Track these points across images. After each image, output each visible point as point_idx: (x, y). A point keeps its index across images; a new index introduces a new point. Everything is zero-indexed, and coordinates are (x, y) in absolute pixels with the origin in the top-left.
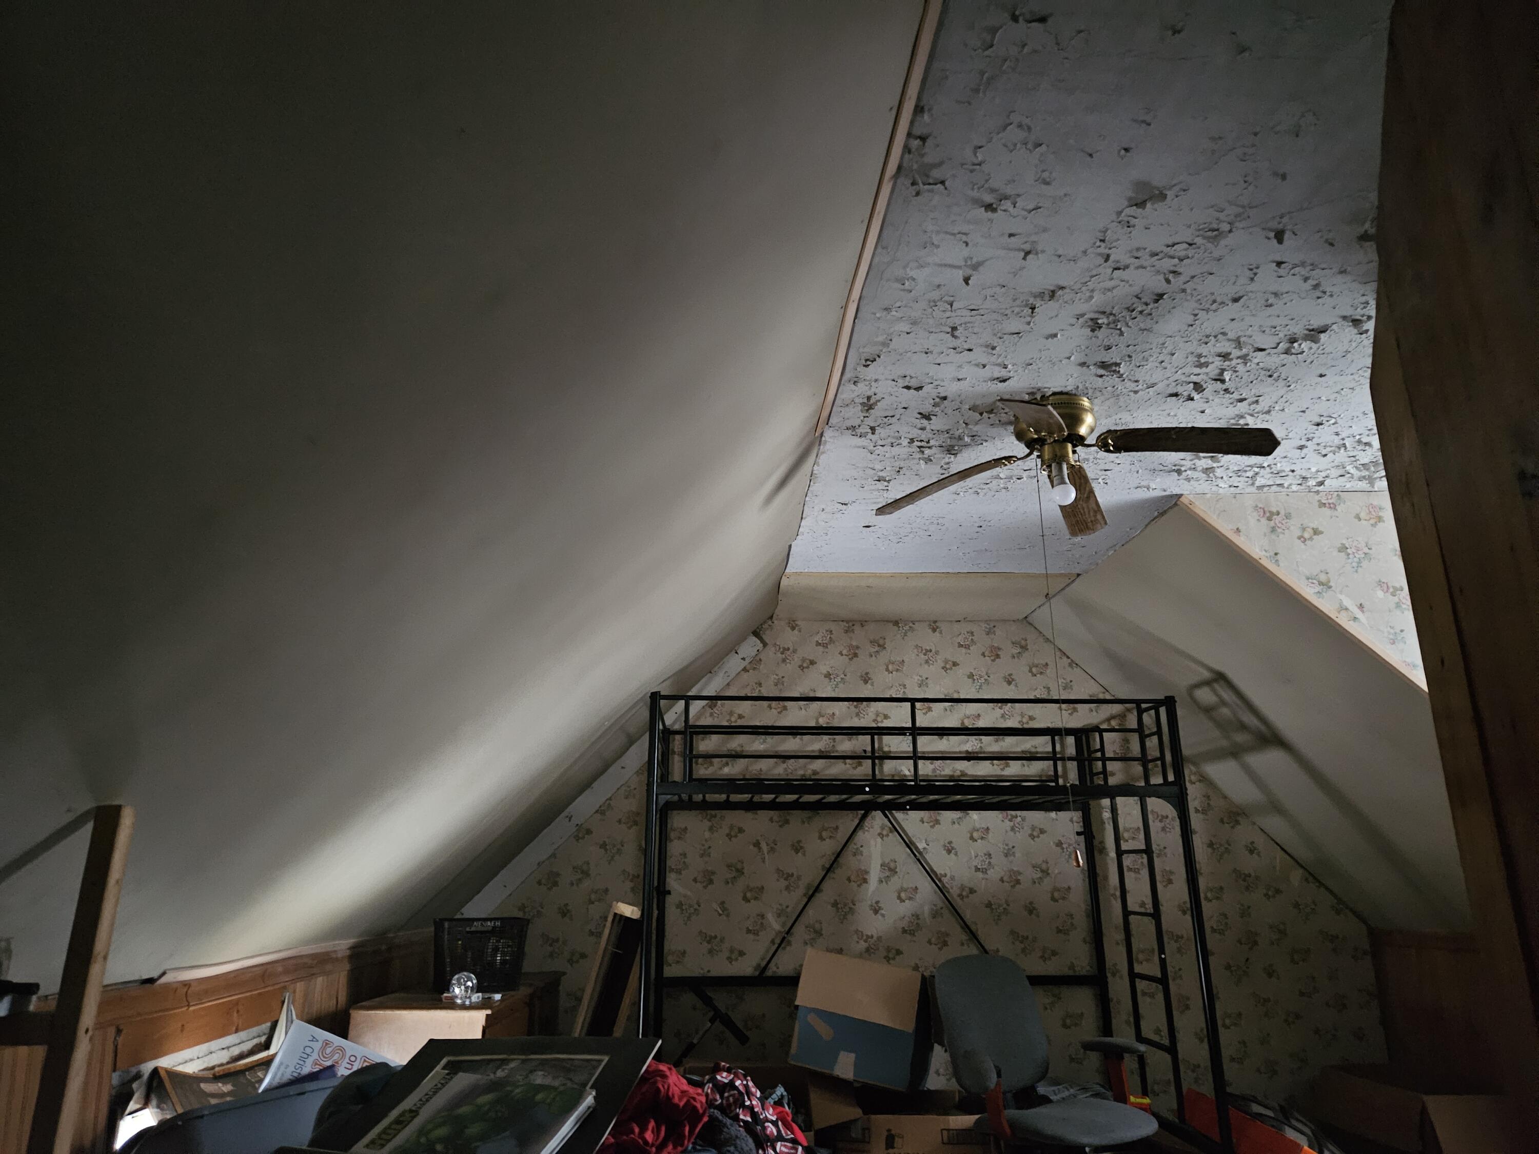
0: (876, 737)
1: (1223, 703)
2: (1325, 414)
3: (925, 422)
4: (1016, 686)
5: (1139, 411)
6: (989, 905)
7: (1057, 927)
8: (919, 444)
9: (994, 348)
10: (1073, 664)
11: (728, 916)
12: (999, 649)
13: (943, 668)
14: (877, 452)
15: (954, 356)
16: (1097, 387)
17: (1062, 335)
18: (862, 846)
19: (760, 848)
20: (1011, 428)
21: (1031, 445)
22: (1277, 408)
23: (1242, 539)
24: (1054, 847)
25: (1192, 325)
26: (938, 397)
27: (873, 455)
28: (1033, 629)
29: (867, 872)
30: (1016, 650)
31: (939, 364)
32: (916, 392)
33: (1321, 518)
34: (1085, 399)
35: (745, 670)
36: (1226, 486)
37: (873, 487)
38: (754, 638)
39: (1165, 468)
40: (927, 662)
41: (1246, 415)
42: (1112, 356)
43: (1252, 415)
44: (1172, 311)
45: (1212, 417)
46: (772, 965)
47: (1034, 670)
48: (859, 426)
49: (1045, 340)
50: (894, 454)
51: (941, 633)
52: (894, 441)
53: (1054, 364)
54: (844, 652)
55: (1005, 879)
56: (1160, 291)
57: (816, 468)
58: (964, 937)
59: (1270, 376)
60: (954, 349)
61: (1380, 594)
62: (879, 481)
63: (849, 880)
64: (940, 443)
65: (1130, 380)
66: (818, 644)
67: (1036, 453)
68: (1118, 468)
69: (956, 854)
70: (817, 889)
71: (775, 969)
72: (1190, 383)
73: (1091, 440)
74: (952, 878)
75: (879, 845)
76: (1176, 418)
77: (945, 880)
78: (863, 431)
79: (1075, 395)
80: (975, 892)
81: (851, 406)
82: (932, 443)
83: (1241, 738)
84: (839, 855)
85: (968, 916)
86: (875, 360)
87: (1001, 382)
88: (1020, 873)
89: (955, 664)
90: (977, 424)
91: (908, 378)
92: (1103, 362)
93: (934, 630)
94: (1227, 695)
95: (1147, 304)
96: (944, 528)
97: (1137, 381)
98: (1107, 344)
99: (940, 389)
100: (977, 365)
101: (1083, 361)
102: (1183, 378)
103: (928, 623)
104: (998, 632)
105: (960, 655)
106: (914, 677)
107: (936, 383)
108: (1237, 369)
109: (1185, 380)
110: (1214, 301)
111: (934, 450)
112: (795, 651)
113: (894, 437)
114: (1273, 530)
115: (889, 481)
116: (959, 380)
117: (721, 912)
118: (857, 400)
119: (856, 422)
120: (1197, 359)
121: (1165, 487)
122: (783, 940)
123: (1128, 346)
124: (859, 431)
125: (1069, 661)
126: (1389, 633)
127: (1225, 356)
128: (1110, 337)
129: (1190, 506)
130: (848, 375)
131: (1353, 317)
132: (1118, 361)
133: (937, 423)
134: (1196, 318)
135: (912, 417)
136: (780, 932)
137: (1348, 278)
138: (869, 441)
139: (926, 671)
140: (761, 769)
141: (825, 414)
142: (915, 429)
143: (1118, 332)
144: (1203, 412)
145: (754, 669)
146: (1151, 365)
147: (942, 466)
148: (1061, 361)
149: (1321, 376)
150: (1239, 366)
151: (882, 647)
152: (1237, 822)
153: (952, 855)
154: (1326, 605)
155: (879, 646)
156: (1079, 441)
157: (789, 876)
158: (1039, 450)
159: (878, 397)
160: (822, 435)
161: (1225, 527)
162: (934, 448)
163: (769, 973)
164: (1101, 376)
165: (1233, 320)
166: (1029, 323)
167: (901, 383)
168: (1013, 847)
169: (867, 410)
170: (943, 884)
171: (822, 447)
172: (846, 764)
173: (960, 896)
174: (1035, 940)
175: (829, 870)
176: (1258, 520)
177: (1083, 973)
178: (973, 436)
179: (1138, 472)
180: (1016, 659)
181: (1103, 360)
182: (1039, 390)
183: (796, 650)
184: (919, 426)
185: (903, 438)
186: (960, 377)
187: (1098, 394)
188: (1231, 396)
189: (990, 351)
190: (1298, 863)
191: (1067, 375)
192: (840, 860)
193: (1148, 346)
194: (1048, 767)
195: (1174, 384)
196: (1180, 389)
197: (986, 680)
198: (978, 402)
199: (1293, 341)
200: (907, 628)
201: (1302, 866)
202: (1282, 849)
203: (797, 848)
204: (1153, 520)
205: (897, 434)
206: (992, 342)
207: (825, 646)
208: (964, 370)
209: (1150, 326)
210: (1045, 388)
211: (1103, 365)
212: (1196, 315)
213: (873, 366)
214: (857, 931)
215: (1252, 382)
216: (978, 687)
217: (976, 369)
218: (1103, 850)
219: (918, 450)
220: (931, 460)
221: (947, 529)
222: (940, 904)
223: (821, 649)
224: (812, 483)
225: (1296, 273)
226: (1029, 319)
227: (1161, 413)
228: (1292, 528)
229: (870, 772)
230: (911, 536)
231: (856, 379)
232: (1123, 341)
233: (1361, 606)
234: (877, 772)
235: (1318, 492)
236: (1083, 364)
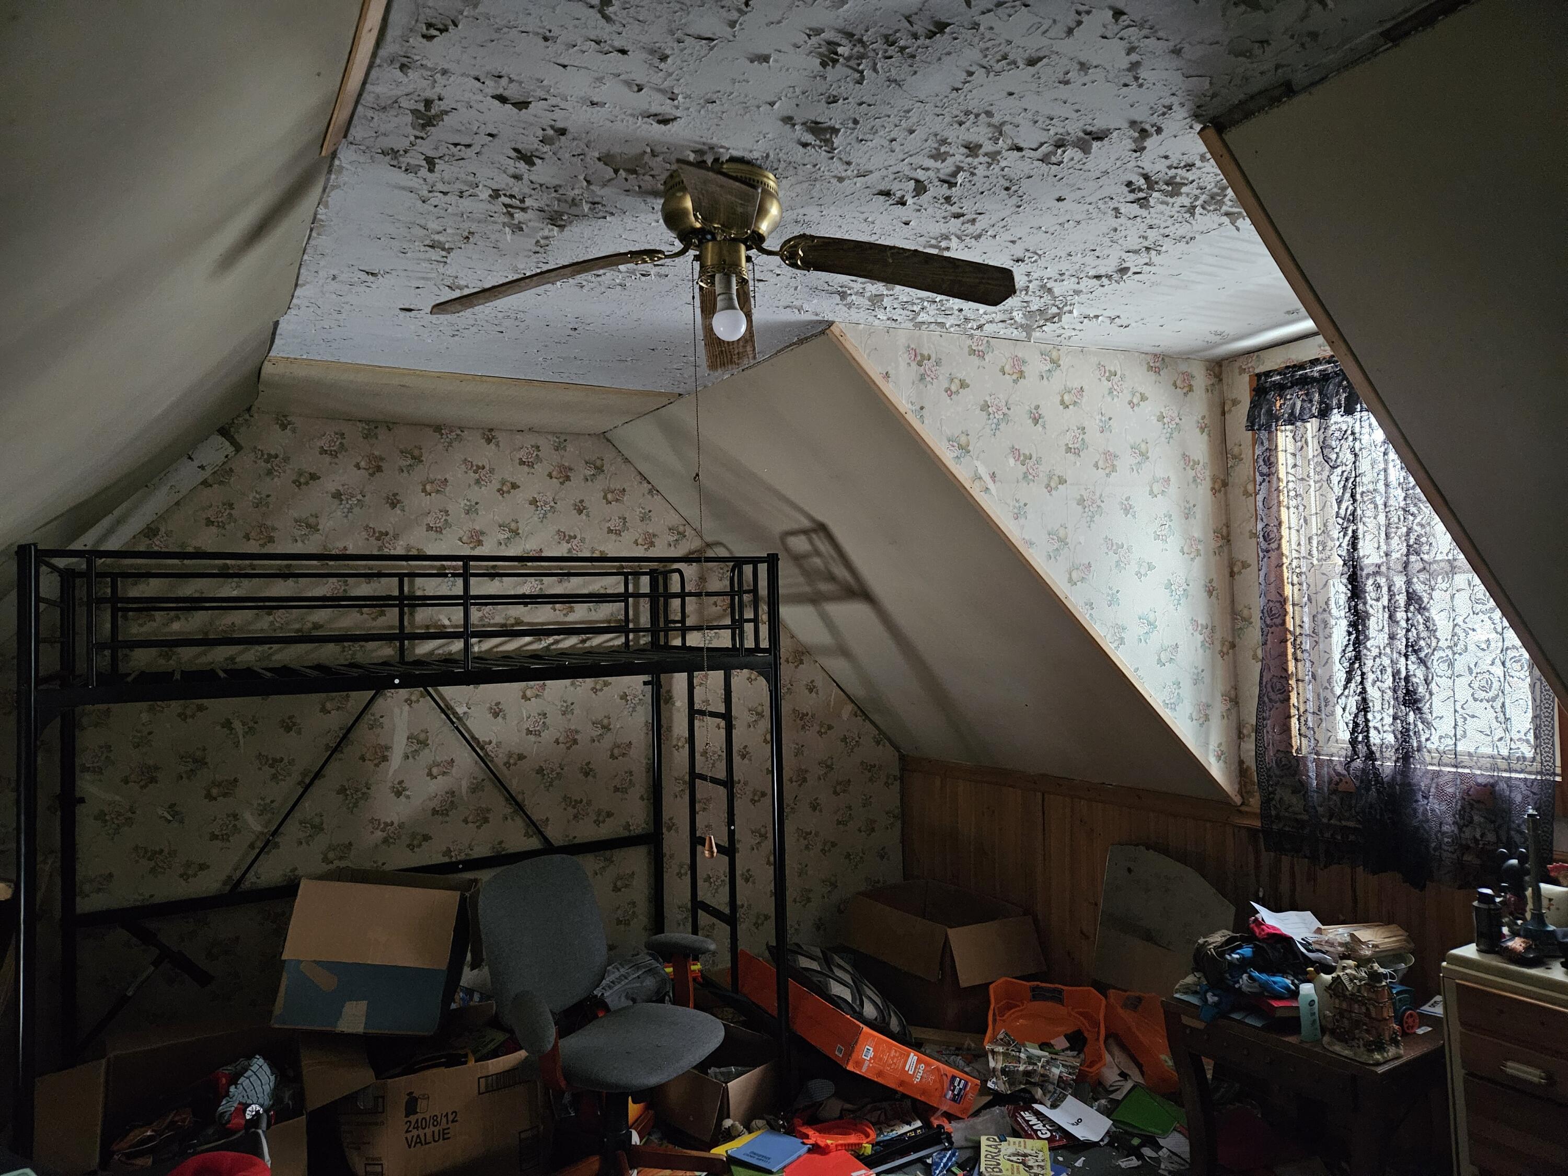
0: (406, 579)
1: (818, 553)
2: (1031, 249)
3: (522, 166)
4: (588, 515)
5: (832, 208)
6: (540, 771)
7: (615, 786)
8: (507, 201)
9: (664, 58)
10: (653, 491)
11: (182, 822)
12: (571, 469)
13: (499, 490)
14: (433, 201)
15: (593, 58)
16: (793, 160)
17: (776, 61)
18: (382, 717)
19: (231, 729)
20: (659, 203)
21: (688, 237)
22: (989, 233)
23: (891, 385)
24: (618, 700)
25: (957, 90)
26: (552, 127)
27: (425, 206)
28: (611, 446)
29: (387, 748)
30: (589, 473)
31: (565, 66)
32: (515, 110)
33: (968, 369)
34: (771, 176)
35: (205, 483)
36: (885, 318)
37: (422, 256)
38: (221, 439)
39: (830, 288)
40: (478, 482)
41: (953, 237)
42: (832, 116)
43: (959, 237)
44: (944, 58)
45: (914, 232)
46: (251, 876)
47: (609, 496)
48: (406, 152)
49: (748, 62)
50: (461, 209)
51: (497, 445)
52: (466, 188)
53: (746, 109)
54: (363, 464)
55: (561, 740)
56: (944, 19)
57: (322, 210)
58: (509, 810)
59: (1007, 189)
60: (598, 42)
61: (1012, 461)
62: (432, 247)
63: (363, 759)
64: (541, 204)
65: (841, 159)
66: (323, 451)
67: (692, 253)
68: (774, 280)
69: (504, 718)
70: (318, 775)
71: (254, 879)
72: (911, 179)
73: (772, 244)
74: (499, 745)
75: (405, 714)
76: (872, 226)
77: (489, 748)
78: (413, 162)
79: (760, 167)
80: (525, 757)
81: (393, 112)
82: (529, 202)
83: (824, 587)
84: (349, 730)
85: (514, 785)
86: (447, 30)
87: (659, 122)
88: (577, 732)
89: (514, 486)
90: (604, 185)
91: (504, 81)
92: (817, 123)
93: (489, 441)
94: (823, 546)
95: (916, 37)
96: (523, 325)
97: (849, 163)
98: (834, 93)
99: (558, 114)
100: (628, 83)
101: (790, 113)
102: (907, 171)
103: (481, 431)
104: (570, 448)
105: (521, 475)
106: (460, 501)
107: (553, 101)
108: (976, 171)
109: (907, 173)
110: (1005, 57)
111: (530, 214)
112: (286, 460)
113: (465, 182)
114: (922, 378)
115: (449, 250)
116: (593, 104)
117: (170, 818)
118: (405, 103)
119: (400, 144)
120: (936, 145)
121: (818, 311)
122: (268, 843)
123: (860, 104)
124: (404, 161)
125: (650, 486)
126: (1015, 507)
127: (972, 149)
128: (842, 83)
129: (841, 338)
130: (390, 48)
131: (1143, 125)
132: (837, 126)
133: (542, 172)
134: (969, 79)
135: (501, 152)
136: (262, 833)
137: (1176, 62)
138: (422, 182)
139: (475, 493)
140: (233, 623)
141: (341, 116)
142: (505, 176)
143: (857, 75)
144: (907, 224)
145: (221, 483)
146: (877, 141)
147: (538, 242)
148: (758, 107)
149: (1060, 199)
150: (980, 167)
151: (418, 459)
152: (801, 662)
153: (500, 719)
154: (962, 473)
155: (413, 458)
156: (756, 241)
157: (276, 761)
158: (698, 247)
159: (443, 105)
160: (334, 155)
161: (874, 370)
162: (529, 211)
163: (246, 885)
164: (805, 145)
165: (1011, 94)
166: (732, 24)
167: (492, 87)
168: (572, 704)
169: (423, 126)
170: (487, 754)
171: (333, 176)
172: (362, 614)
173: (507, 764)
174: (589, 803)
175: (336, 749)
176: (909, 364)
177: (639, 831)
178: (594, 203)
179: (796, 289)
180: (590, 483)
181: (818, 120)
182: (712, 148)
183: (289, 458)
184: (511, 171)
185: (480, 187)
186: (595, 100)
187: (791, 171)
188: (949, 208)
189: (656, 62)
190: (850, 698)
191: (760, 133)
192: (352, 736)
193: (886, 110)
194: (619, 611)
195: (892, 177)
196: (895, 187)
197: (552, 507)
198: (616, 150)
199: (1060, 144)
200: (453, 435)
201: (853, 702)
202: (838, 685)
203: (288, 726)
204: (788, 347)
205: (471, 178)
206: (663, 45)
207: (334, 454)
208: (604, 88)
209: (903, 77)
210: (722, 147)
211: (816, 128)
212: (971, 74)
213: (441, 39)
214: (372, 821)
215: (982, 193)
216: (541, 516)
217: (625, 90)
218: (669, 699)
219: (505, 210)
220: (521, 229)
221: (528, 327)
222: (481, 776)
223: (327, 458)
224: (314, 234)
225: (1126, 36)
226: (735, 15)
227: (857, 214)
228: (941, 377)
229: (396, 623)
230: (474, 329)
231: (405, 60)
232: (858, 93)
233: (993, 476)
234: (406, 623)
235: (972, 336)
236: (788, 120)
